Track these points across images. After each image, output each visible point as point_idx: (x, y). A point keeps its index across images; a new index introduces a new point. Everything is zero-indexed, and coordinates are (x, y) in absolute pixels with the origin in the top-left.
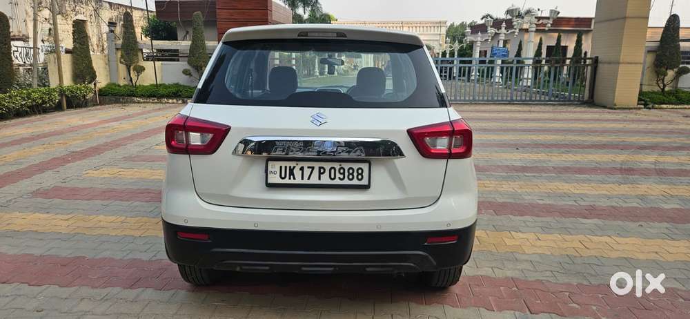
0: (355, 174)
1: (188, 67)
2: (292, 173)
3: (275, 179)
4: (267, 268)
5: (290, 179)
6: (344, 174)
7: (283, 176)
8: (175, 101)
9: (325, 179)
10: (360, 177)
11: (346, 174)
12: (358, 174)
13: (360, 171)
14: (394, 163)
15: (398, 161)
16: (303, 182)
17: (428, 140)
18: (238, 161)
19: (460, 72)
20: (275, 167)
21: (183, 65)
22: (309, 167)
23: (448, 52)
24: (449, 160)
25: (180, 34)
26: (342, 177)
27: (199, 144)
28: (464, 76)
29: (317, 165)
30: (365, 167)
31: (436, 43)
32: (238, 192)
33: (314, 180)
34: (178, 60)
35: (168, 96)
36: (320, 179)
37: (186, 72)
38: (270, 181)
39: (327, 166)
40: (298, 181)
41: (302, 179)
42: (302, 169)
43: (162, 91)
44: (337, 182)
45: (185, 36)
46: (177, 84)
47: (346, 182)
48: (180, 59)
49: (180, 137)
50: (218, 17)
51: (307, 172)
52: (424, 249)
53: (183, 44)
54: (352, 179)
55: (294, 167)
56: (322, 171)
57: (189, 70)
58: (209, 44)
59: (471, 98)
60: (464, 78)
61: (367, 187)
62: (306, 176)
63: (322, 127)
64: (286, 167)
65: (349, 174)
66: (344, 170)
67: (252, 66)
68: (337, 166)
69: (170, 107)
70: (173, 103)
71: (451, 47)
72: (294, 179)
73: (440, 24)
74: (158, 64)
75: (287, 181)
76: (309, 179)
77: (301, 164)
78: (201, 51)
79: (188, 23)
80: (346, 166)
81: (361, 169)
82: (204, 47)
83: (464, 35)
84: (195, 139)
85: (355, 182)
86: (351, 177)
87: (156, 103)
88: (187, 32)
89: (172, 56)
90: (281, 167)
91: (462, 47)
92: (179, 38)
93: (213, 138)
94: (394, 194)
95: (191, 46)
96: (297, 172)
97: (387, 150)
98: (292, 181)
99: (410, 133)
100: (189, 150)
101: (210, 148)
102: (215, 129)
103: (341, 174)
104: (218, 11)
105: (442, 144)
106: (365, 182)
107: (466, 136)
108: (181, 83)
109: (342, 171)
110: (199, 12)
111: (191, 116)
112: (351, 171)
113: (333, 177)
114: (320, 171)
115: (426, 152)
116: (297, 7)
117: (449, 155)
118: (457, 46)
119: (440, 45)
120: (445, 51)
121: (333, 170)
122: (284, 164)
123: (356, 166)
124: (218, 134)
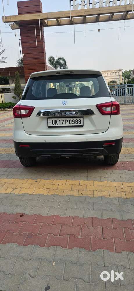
0: (78, 122)
1: (14, 95)
2: (56, 122)
3: (51, 125)
4: (50, 156)
5: (56, 124)
6: (74, 122)
7: (53, 123)
8: (10, 109)
9: (68, 124)
10: (80, 123)
11: (75, 122)
12: (79, 122)
13: (80, 121)
14: (91, 117)
15: (93, 116)
16: (60, 125)
17: (104, 108)
18: (38, 119)
19: (128, 92)
20: (50, 120)
21: (12, 94)
22: (62, 120)
23: (123, 83)
24: (111, 115)
25: (10, 82)
26: (73, 123)
27: (25, 114)
28: (130, 93)
29: (65, 119)
30: (81, 119)
31: (118, 80)
32: (39, 130)
33: (64, 124)
34: (10, 93)
35: (8, 108)
36: (66, 124)
37: (14, 97)
38: (49, 126)
39: (68, 119)
40: (59, 125)
41: (60, 124)
42: (60, 121)
43: (5, 106)
44: (72, 125)
45: (12, 82)
46: (11, 102)
47: (75, 125)
48: (11, 92)
49: (18, 112)
50: (25, 73)
51: (61, 122)
52: (103, 147)
53: (12, 86)
54: (77, 124)
55: (57, 120)
56: (67, 121)
57: (15, 96)
58: (22, 85)
59: (132, 102)
60: (130, 94)
61: (82, 126)
62: (61, 123)
63: (65, 106)
64: (54, 120)
65: (76, 122)
66: (74, 120)
67: (40, 88)
68: (72, 119)
69: (9, 112)
70: (10, 110)
71: (124, 81)
72: (57, 124)
73: (120, 71)
74: (3, 94)
75: (55, 125)
76: (62, 124)
77: (59, 119)
78: (19, 88)
79: (13, 77)
80: (75, 119)
81: (80, 120)
82: (20, 86)
83: (130, 75)
84: (23, 112)
85: (78, 124)
86: (77, 123)
87: (3, 110)
88: (13, 81)
89: (7, 91)
90: (52, 121)
91: (129, 80)
92: (10, 84)
93: (29, 112)
94: (92, 128)
95: (15, 87)
96: (58, 122)
97: (89, 112)
98: (56, 125)
99: (97, 106)
100: (21, 116)
101: (28, 115)
102: (29, 108)
103: (73, 122)
104: (25, 71)
105: (109, 109)
106: (81, 124)
107: (117, 106)
108: (12, 102)
109: (73, 121)
110: (17, 72)
111: (21, 104)
112: (77, 121)
113: (70, 123)
114: (66, 121)
115: (103, 113)
116: (57, 68)
117: (111, 113)
118: (127, 80)
119: (120, 80)
120: (122, 83)
121: (70, 121)
122: (53, 119)
123: (78, 119)
124: (31, 110)
